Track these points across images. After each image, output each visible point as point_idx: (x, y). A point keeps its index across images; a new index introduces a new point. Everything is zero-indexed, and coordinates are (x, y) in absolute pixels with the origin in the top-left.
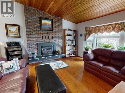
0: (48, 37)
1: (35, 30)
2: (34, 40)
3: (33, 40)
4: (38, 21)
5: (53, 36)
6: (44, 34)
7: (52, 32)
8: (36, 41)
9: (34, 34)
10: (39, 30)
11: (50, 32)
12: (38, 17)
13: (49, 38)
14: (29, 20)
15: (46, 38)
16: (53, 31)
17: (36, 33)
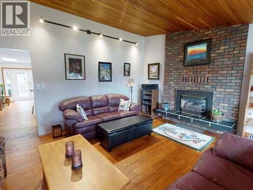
0: (196, 78)
1: (175, 67)
2: (173, 83)
3: (171, 83)
4: (182, 52)
5: (208, 75)
6: (189, 73)
7: (207, 66)
8: (174, 85)
9: (173, 74)
10: (182, 66)
11: (204, 67)
12: (183, 44)
13: (199, 81)
14: (170, 54)
15: (193, 81)
16: (212, 64)
17: (176, 71)
